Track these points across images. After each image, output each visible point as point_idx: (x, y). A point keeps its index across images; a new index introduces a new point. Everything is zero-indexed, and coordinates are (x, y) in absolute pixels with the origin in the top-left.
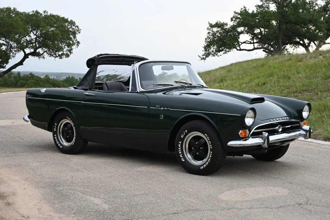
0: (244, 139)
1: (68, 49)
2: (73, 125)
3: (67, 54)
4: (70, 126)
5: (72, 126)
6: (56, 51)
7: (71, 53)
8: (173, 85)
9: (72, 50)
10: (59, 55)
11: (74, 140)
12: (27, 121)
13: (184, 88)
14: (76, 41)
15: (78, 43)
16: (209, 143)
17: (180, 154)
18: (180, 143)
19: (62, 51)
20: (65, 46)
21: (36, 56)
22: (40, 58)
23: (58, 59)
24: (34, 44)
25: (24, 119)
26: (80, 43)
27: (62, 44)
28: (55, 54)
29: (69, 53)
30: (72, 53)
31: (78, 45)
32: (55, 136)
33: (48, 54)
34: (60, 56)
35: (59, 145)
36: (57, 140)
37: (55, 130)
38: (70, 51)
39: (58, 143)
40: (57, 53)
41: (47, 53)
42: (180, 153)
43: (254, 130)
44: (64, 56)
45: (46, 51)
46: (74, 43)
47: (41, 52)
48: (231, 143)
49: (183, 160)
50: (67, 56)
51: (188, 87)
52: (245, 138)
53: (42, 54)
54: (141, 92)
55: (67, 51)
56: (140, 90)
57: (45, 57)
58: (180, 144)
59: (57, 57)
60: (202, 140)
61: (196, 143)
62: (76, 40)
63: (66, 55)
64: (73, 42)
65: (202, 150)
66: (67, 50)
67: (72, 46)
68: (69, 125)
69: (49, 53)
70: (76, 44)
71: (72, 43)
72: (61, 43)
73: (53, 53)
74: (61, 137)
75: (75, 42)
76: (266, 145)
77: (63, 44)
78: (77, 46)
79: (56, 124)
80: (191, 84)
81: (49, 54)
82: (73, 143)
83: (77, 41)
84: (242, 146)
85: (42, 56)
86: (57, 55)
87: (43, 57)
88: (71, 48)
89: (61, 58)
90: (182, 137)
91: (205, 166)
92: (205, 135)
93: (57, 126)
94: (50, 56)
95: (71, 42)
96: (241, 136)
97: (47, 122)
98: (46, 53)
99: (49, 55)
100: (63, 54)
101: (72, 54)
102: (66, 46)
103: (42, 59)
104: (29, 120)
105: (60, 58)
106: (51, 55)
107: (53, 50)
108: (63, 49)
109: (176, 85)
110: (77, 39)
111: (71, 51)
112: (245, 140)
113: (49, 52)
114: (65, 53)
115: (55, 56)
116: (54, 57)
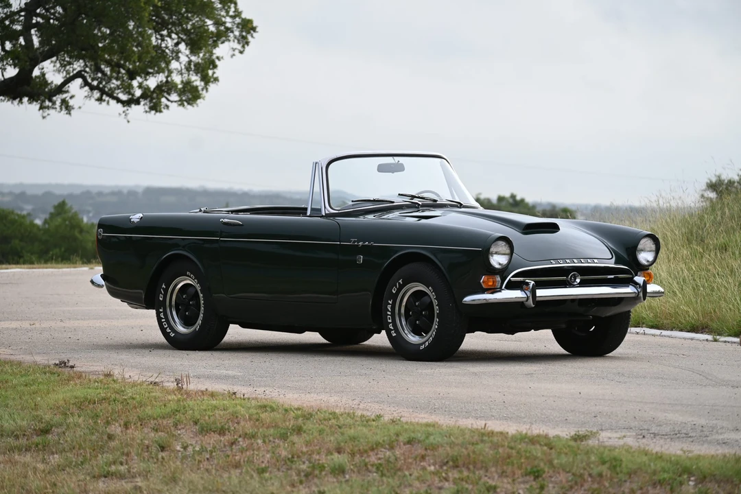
0: (490, 291)
1: (193, 58)
2: (199, 289)
3: (187, 84)
4: (193, 291)
5: (197, 291)
6: (132, 75)
7: (206, 80)
8: (393, 202)
9: (215, 66)
10: (147, 94)
11: (199, 322)
12: (99, 286)
13: (416, 207)
14: (233, 17)
15: (247, 27)
16: (435, 302)
17: (390, 323)
18: (390, 302)
19: (160, 71)
20: (177, 44)
21: (25, 99)
22: (52, 112)
23: (138, 110)
24: (22, 41)
25: (92, 282)
26: (254, 29)
27: (165, 32)
28: (128, 89)
29: (196, 80)
30: (216, 80)
31: (244, 38)
32: (161, 310)
33: (92, 88)
34: (154, 100)
35: (168, 330)
36: (164, 320)
37: (161, 299)
38: (205, 70)
39: (166, 326)
40: (135, 83)
41: (86, 83)
42: (390, 321)
43: (512, 277)
44: (174, 97)
45: (79, 75)
46: (228, 29)
47: (55, 78)
48: (468, 299)
49: (394, 335)
50: (190, 95)
51: (423, 206)
52: (493, 290)
53: (60, 89)
54: (328, 216)
55: (188, 69)
56: (327, 212)
57: (71, 102)
58: (390, 304)
59: (137, 102)
60: (426, 298)
61: (417, 304)
62: (238, 14)
63: (181, 93)
64: (218, 23)
65: (425, 316)
66: (190, 62)
67: (215, 45)
68: (191, 291)
69: (95, 83)
70: (237, 33)
71: (212, 28)
72: (157, 31)
73: (115, 83)
74: (174, 313)
75: (228, 25)
76: (531, 303)
77: (169, 36)
78: (239, 47)
79: (164, 286)
80: (435, 201)
81: (97, 88)
82: (197, 326)
83: (238, 20)
84: (484, 302)
85: (58, 99)
86: (138, 93)
87: (64, 102)
88: (212, 54)
89: (156, 108)
90: (394, 292)
91: (427, 344)
92: (430, 288)
93: (166, 290)
94: (100, 100)
95: (211, 26)
96: (484, 286)
97: (142, 289)
98: (79, 81)
99: (97, 94)
100: (165, 88)
101: (212, 86)
102: (182, 47)
103: (56, 115)
104: (102, 282)
105: (152, 108)
106: (105, 94)
107: (115, 67)
108: (168, 63)
109: (399, 201)
110: (241, 7)
111: (210, 72)
112: (492, 293)
113: (93, 79)
114: (177, 79)
115: (124, 97)
116: (119, 100)
